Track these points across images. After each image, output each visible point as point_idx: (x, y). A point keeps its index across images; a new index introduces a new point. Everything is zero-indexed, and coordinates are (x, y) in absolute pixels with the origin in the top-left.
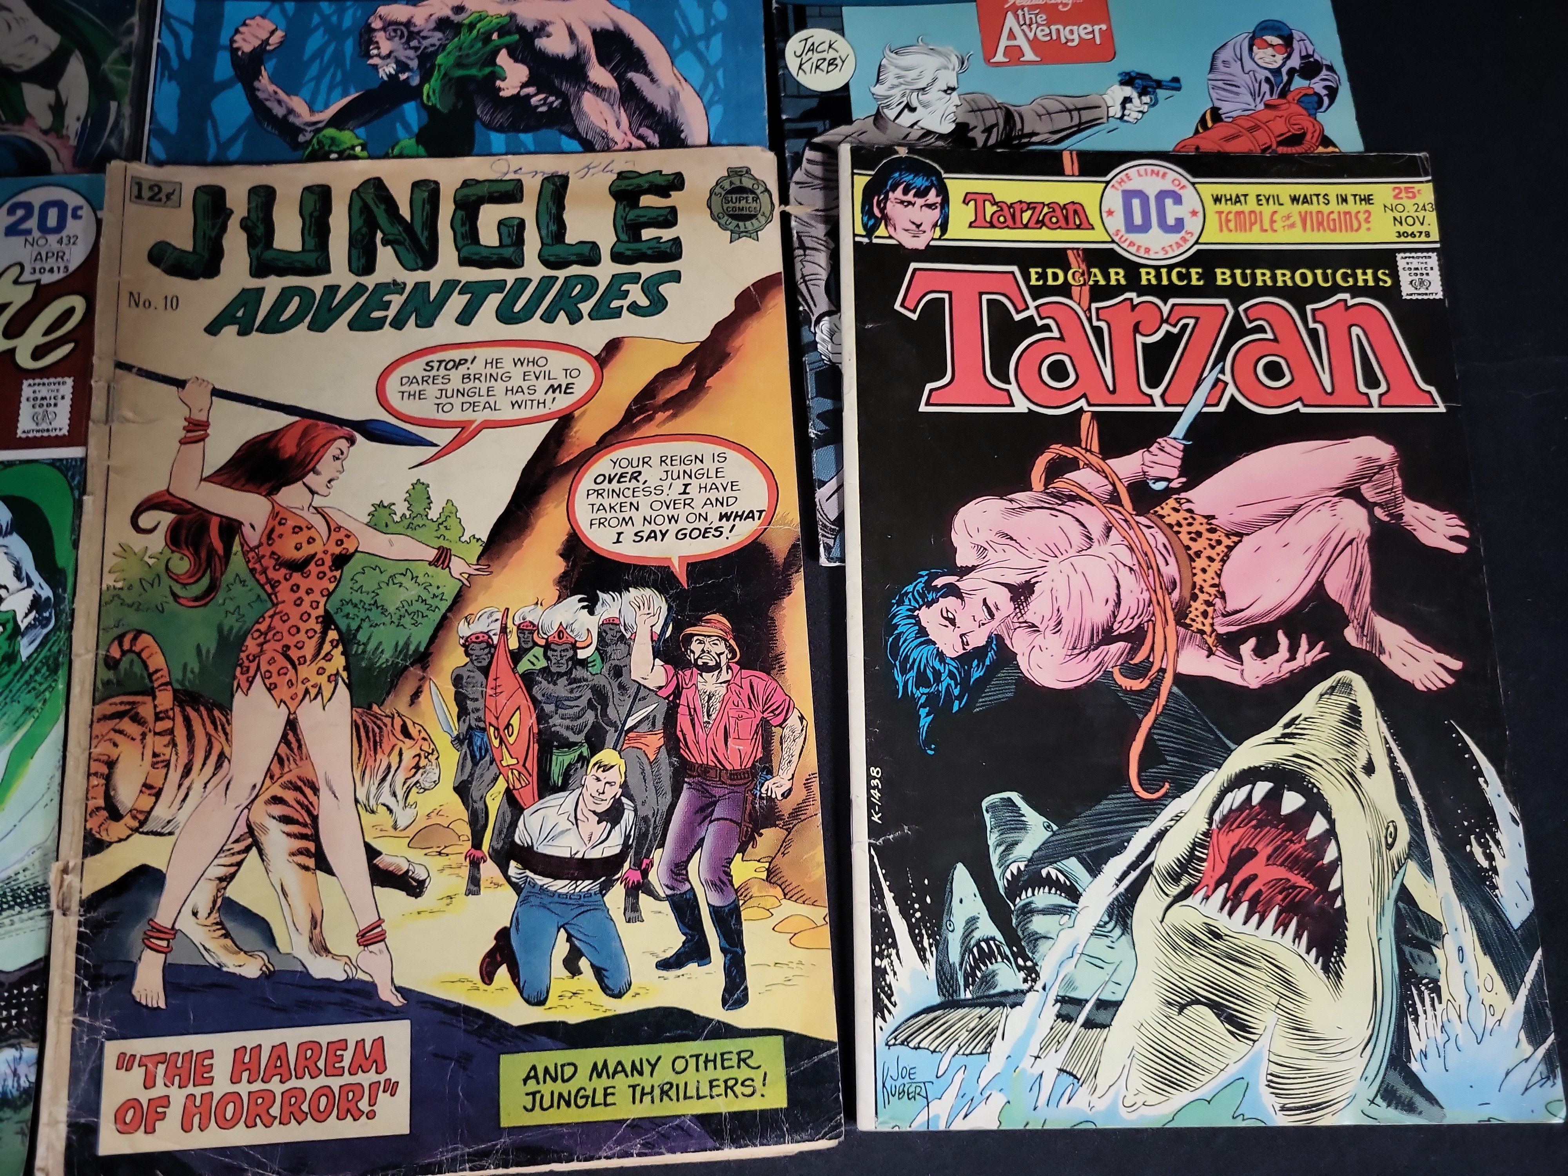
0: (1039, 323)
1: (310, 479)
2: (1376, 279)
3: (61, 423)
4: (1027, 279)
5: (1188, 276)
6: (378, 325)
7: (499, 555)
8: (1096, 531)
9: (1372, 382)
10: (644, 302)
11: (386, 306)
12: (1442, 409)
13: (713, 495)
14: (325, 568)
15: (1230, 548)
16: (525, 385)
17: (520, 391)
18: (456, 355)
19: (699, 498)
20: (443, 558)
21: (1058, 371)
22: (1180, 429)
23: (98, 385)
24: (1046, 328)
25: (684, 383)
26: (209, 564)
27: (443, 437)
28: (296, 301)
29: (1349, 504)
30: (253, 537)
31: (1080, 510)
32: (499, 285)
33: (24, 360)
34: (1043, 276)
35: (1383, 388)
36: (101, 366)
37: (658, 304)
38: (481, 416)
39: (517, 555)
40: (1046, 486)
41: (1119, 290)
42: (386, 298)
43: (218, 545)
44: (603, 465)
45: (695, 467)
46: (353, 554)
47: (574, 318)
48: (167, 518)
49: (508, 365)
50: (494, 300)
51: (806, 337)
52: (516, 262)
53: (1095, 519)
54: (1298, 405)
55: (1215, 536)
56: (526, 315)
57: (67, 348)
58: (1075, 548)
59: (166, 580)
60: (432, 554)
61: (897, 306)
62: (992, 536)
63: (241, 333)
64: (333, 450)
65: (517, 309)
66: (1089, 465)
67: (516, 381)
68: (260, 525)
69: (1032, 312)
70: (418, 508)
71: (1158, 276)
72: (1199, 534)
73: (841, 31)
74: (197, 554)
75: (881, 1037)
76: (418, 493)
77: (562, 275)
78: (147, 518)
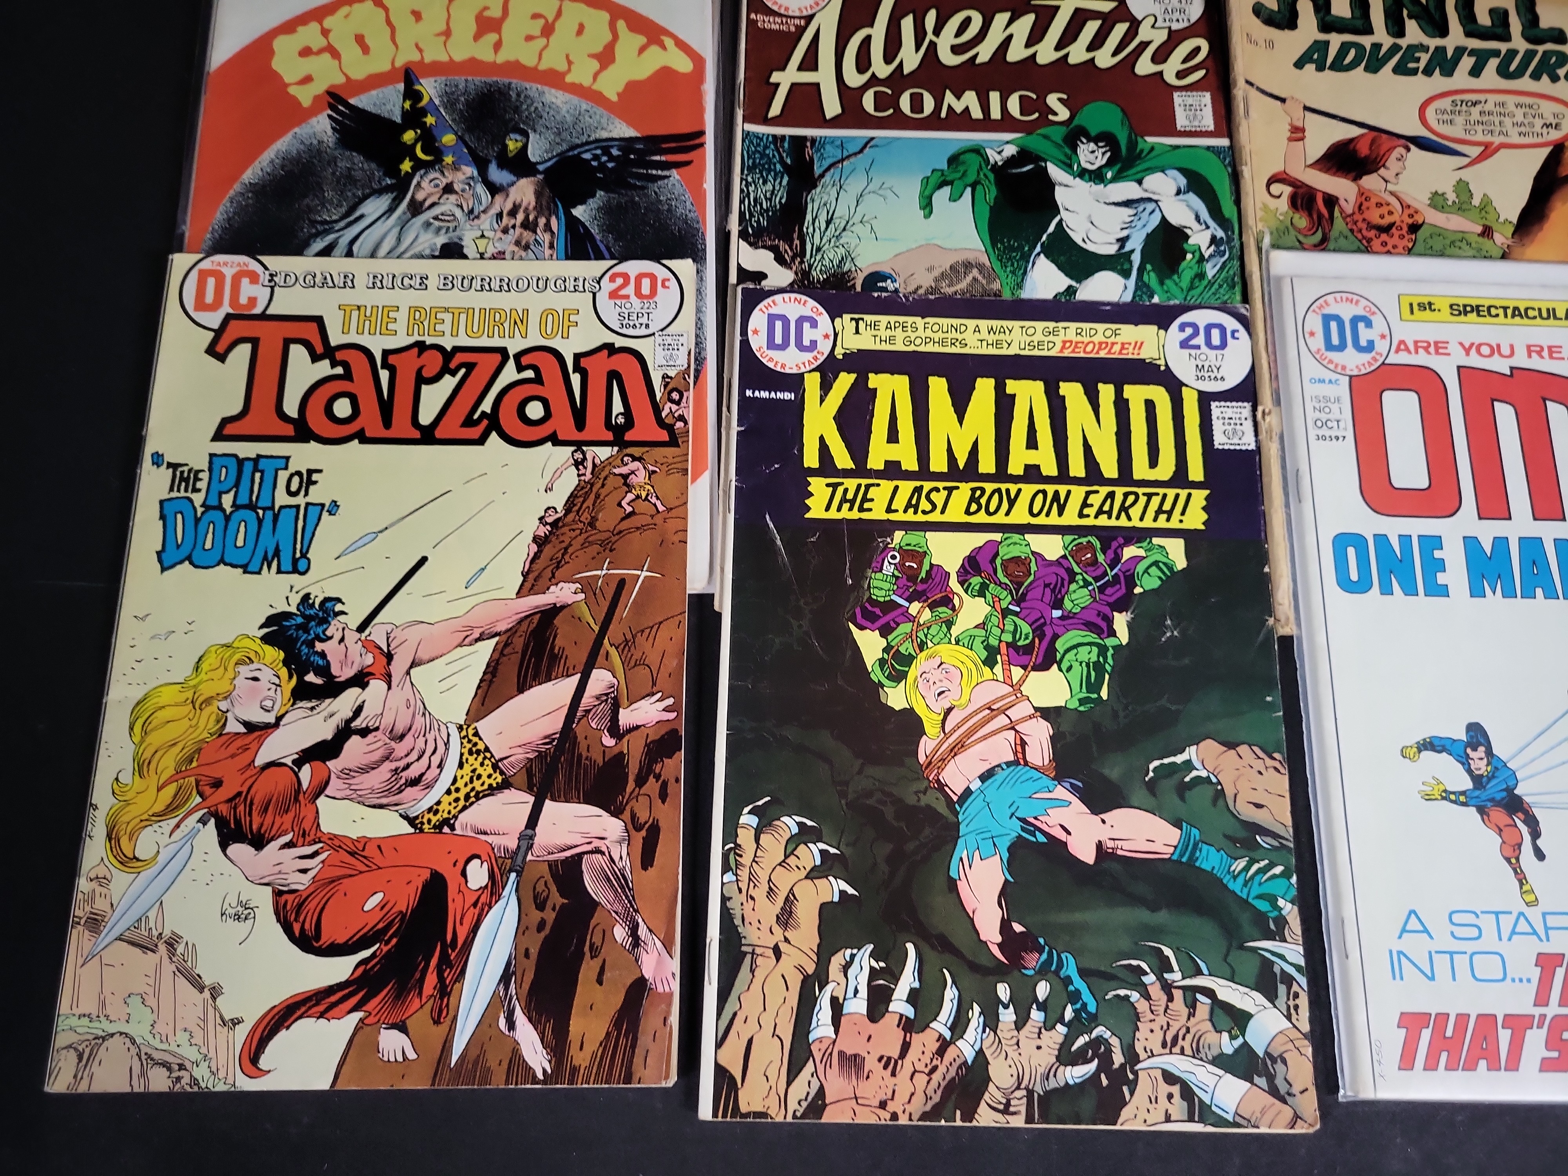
1: (1382, 171)
3: (1208, 121)
6: (1414, 72)
11: (1418, 60)
14: (1404, 232)
16: (1526, 122)
17: (1522, 124)
18: (1474, 97)
20: (1487, 232)
23: (1238, 93)
26: (1319, 224)
27: (1474, 152)
28: (1353, 51)
30: (1349, 208)
32: (1496, 53)
33: (1170, 78)
36: (1240, 82)
38: (1497, 140)
39: (1540, 235)
42: (1417, 55)
43: (1324, 211)
46: (1422, 225)
47: (1555, 79)
48: (1287, 190)
49: (1511, 107)
50: (1493, 63)
52: (1507, 38)
56: (1519, 74)
57: (1201, 74)
59: (1293, 232)
60: (1479, 229)
63: (1318, 70)
64: (1395, 154)
65: (1512, 68)
67: (1519, 118)
68: (1352, 200)
70: (1464, 198)
74: (1310, 215)
76: (1462, 187)
77: (1541, 49)
78: (1276, 188)
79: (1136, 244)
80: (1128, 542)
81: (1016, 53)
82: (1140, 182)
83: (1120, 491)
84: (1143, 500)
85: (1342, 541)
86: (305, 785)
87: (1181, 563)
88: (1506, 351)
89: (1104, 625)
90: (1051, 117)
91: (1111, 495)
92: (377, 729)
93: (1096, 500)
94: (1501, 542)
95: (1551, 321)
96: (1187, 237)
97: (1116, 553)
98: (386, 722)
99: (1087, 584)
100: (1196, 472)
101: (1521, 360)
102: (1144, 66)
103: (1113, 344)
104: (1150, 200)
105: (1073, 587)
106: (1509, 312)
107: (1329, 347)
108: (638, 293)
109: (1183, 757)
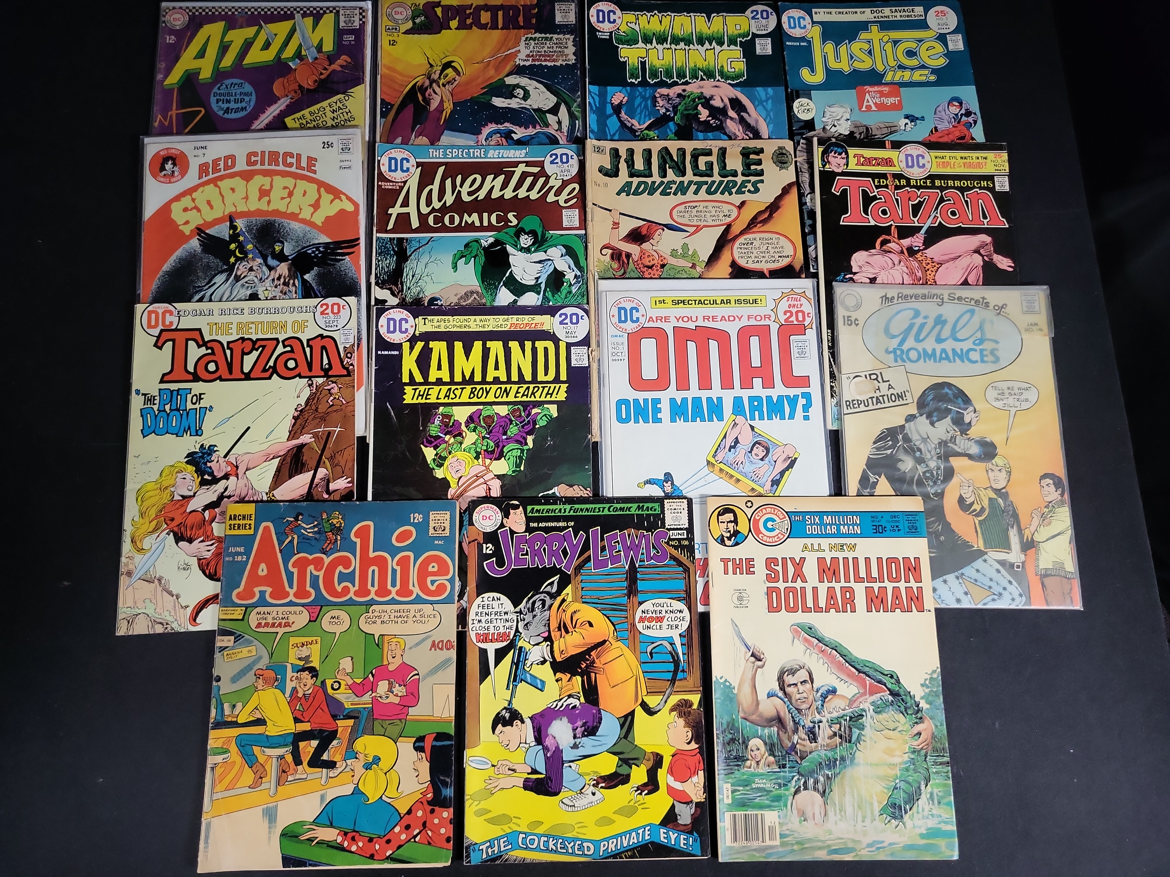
0: (878, 197)
1: (651, 241)
2: (988, 184)
3: (576, 223)
4: (874, 183)
5: (926, 183)
6: (669, 194)
7: (711, 266)
8: (896, 262)
9: (985, 217)
10: (752, 189)
11: (671, 188)
12: (1007, 226)
13: (776, 250)
14: (658, 268)
15: (938, 268)
16: (716, 214)
17: (714, 216)
18: (694, 204)
19: (772, 251)
20: (694, 266)
21: (884, 212)
22: (923, 231)
23: (588, 210)
24: (881, 199)
25: (766, 215)
26: (623, 267)
27: (692, 230)
28: (643, 185)
29: (976, 255)
30: (636, 258)
31: (891, 255)
32: (706, 183)
33: (562, 203)
34: (879, 182)
35: (989, 219)
36: (589, 205)
37: (757, 190)
38: (702, 224)
39: (716, 266)
40: (881, 247)
41: (904, 187)
42: (671, 186)
43: (625, 260)
44: (741, 240)
45: (770, 241)
46: (666, 264)
47: (730, 194)
48: (610, 251)
49: (710, 208)
50: (705, 187)
51: (804, 201)
52: (711, 176)
53: (896, 258)
54: (961, 224)
55: (934, 264)
56: (715, 192)
57: (575, 200)
58: (890, 267)
59: (611, 271)
60: (691, 265)
61: (833, 191)
62: (863, 263)
63: (627, 195)
64: (658, 233)
65: (712, 190)
66: (894, 242)
67: (713, 213)
68: (637, 255)
69: (876, 193)
70: (685, 251)
71: (917, 182)
72: (929, 263)
73: (811, 99)
74: (619, 262)
75: (833, 404)
76: (685, 246)
77: (726, 180)
78: (604, 251)
79: (543, 280)
80: (534, 407)
81: (496, 194)
82: (546, 252)
83: (532, 386)
84: (541, 389)
85: (620, 403)
86: (207, 519)
87: (555, 414)
88: (694, 319)
89: (523, 441)
90: (509, 224)
91: (528, 388)
92: (234, 496)
93: (522, 390)
94: (685, 400)
95: (715, 305)
96: (565, 275)
97: (529, 411)
98: (237, 493)
99: (517, 425)
100: (563, 377)
101: (700, 323)
102: (551, 198)
103: (532, 324)
104: (549, 260)
105: (512, 426)
106: (697, 302)
107: (620, 321)
108: (333, 312)
109: (552, 491)
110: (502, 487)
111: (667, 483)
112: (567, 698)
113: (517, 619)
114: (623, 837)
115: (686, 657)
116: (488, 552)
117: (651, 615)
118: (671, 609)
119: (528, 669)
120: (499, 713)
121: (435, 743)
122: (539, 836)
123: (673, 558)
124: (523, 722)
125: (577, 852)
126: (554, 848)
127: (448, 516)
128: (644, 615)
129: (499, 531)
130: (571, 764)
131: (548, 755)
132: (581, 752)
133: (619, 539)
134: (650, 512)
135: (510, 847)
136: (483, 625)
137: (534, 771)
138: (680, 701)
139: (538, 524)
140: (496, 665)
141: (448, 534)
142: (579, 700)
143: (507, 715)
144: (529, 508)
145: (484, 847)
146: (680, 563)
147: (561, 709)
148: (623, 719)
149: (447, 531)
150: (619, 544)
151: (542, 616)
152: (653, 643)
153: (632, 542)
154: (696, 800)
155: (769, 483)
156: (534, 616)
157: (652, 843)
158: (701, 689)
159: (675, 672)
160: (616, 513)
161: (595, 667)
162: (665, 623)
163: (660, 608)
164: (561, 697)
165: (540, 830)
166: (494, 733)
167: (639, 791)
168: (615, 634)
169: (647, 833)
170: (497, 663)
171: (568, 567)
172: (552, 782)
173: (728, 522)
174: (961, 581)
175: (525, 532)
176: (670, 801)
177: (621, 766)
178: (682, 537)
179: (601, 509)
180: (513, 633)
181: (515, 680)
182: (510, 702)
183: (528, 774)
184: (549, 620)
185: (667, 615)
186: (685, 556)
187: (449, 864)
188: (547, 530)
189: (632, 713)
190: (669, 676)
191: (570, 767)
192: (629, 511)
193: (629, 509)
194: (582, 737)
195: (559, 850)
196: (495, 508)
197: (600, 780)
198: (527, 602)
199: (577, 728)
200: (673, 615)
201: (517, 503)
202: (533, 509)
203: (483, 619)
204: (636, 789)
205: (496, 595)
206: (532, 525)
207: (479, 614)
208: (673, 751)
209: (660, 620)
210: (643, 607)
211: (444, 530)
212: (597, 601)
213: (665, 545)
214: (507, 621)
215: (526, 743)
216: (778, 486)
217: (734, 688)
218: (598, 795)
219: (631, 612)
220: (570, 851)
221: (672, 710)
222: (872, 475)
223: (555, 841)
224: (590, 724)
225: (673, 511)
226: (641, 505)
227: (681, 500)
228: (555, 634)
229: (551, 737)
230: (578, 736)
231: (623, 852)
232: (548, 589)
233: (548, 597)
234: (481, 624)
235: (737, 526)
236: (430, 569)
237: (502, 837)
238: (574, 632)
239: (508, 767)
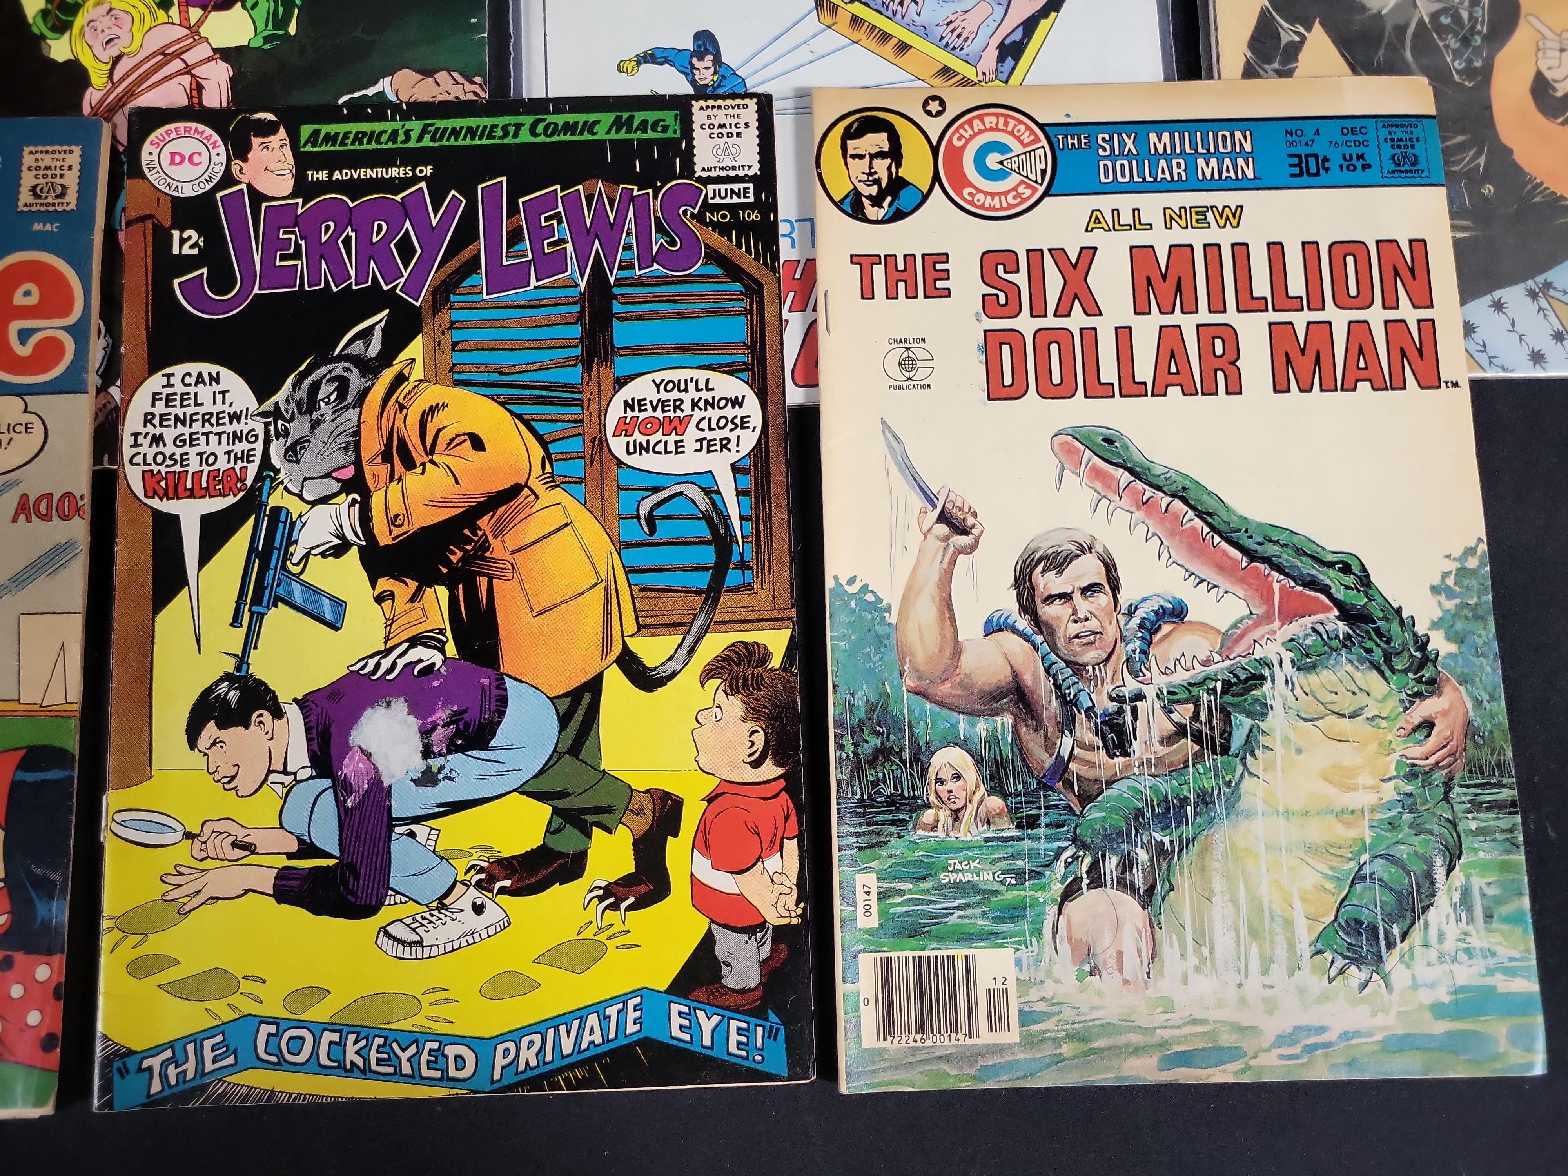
109: (377, 88)
110: (233, 81)
111: (701, 59)
112: (406, 645)
113: (267, 433)
114: (563, 1028)
115: (750, 526)
116: (186, 251)
117: (650, 413)
118: (708, 396)
119: (296, 570)
120: (208, 691)
121: (22, 776)
122: (318, 1029)
123: (714, 256)
124: (278, 713)
125: (426, 1073)
126: (360, 1062)
127: (74, 158)
128: (630, 414)
129: (219, 195)
130: (414, 827)
131: (349, 804)
132: (445, 792)
133: (560, 208)
134: (651, 135)
135: (231, 1060)
136: (169, 449)
137: (307, 849)
138: (732, 647)
139: (331, 175)
140: (203, 561)
141: (73, 206)
142: (442, 651)
143: (233, 696)
144: (306, 131)
145: (155, 1062)
146: (733, 271)
147: (389, 677)
148: (568, 700)
149: (72, 198)
150: (560, 222)
151: (338, 421)
152: (656, 490)
153: (600, 214)
154: (774, 919)
155: (992, 54)
156: (316, 424)
157: (647, 1043)
158: (793, 613)
159: (719, 570)
160: (555, 138)
161: (489, 559)
162: (691, 435)
163: (675, 395)
164: (390, 644)
165: (320, 1013)
166: (192, 745)
167: (612, 900)
168: (548, 469)
169: (632, 1015)
170: (205, 558)
171: (413, 287)
172: (357, 877)
173: (873, 156)
174: (1543, 303)
175: (293, 195)
176: (699, 925)
177: (559, 830)
178: (743, 200)
179: (512, 130)
180: (252, 470)
181: (257, 600)
182: (242, 660)
183: (290, 856)
184: (357, 433)
185: (698, 414)
186: (748, 251)
187: (48, 1110)
188: (355, 188)
189: (594, 685)
190: (702, 580)
191: (412, 835)
192: (591, 132)
193: (590, 127)
194: (449, 752)
195: (374, 1067)
196: (209, 131)
197: (497, 872)
198: (295, 386)
199: (434, 728)
200: (714, 414)
201: (270, 117)
202: (316, 133)
203: (169, 434)
204: (601, 892)
205: (207, 368)
206: (313, 175)
207: (156, 421)
208: (710, 785)
209: (677, 426)
210: (628, 392)
211: (63, 195)
212: (495, 377)
213: (692, 224)
214: (237, 437)
215: (285, 772)
216: (1017, 58)
217: (888, 609)
218: (492, 913)
219: (594, 406)
220: (406, 1069)
221: (708, 674)
222: (1285, 25)
223: (363, 1042)
224: (472, 716)
225: (716, 131)
226: (625, 115)
227: (738, 101)
228: (374, 473)
229: (358, 755)
230: (436, 749)
231: (560, 1070)
232: (357, 348)
233: (356, 371)
234: (161, 448)
235: (899, 165)
236: (19, 299)
237: (209, 1032)
238: (428, 465)
239: (231, 839)
